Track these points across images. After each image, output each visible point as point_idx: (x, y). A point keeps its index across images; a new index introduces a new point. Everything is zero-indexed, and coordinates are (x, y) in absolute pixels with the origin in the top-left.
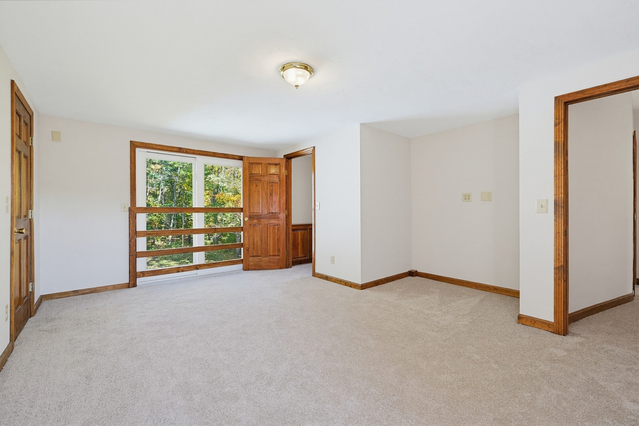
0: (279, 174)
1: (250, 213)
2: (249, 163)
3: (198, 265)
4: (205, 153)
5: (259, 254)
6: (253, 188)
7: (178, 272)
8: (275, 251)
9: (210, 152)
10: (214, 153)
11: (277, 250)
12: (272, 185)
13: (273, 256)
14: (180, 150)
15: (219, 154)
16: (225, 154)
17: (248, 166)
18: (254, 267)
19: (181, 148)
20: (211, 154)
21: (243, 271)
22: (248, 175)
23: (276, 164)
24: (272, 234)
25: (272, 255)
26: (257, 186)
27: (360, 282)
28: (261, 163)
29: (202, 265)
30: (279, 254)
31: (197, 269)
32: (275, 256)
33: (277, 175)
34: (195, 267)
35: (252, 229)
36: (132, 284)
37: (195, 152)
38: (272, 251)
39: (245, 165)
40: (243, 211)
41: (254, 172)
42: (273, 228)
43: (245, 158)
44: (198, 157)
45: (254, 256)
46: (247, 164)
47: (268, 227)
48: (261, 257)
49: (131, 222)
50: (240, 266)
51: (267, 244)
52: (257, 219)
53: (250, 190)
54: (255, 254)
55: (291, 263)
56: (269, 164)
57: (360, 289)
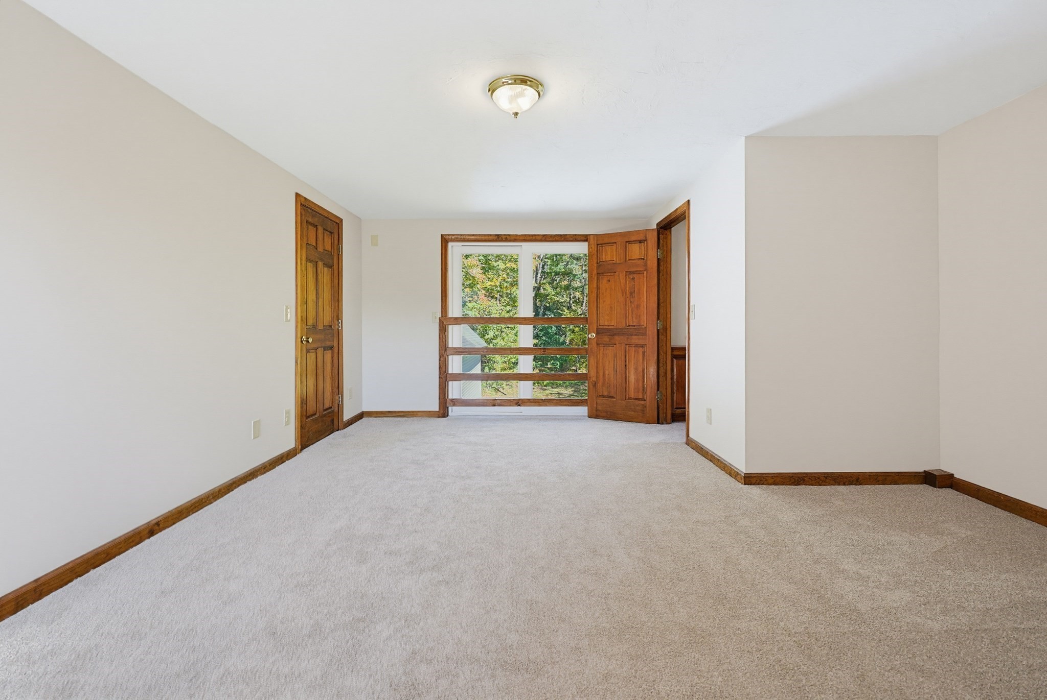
0: (645, 259)
1: (598, 325)
2: (597, 245)
3: (519, 400)
4: (534, 237)
5: (612, 394)
6: (604, 284)
7: (494, 405)
8: (638, 392)
9: (538, 235)
10: (544, 236)
11: (641, 390)
12: (633, 279)
13: (636, 399)
14: (499, 238)
15: (551, 236)
16: (561, 235)
17: (596, 249)
18: (604, 414)
19: (499, 235)
20: (539, 238)
21: (587, 418)
22: (596, 265)
23: (640, 242)
24: (633, 362)
25: (633, 397)
26: (609, 281)
27: (742, 468)
28: (616, 243)
29: (526, 401)
30: (645, 397)
31: (519, 405)
32: (639, 399)
33: (642, 261)
34: (515, 402)
35: (601, 352)
36: (443, 413)
37: (518, 238)
38: (633, 391)
39: (591, 250)
40: (589, 323)
41: (604, 258)
42: (635, 351)
43: (591, 237)
44: (524, 244)
45: (603, 396)
46: (594, 247)
47: (627, 350)
48: (615, 398)
49: (441, 336)
50: (583, 410)
51: (624, 376)
52: (609, 336)
53: (598, 288)
54: (605, 394)
55: (669, 416)
56: (629, 242)
57: (743, 481)
